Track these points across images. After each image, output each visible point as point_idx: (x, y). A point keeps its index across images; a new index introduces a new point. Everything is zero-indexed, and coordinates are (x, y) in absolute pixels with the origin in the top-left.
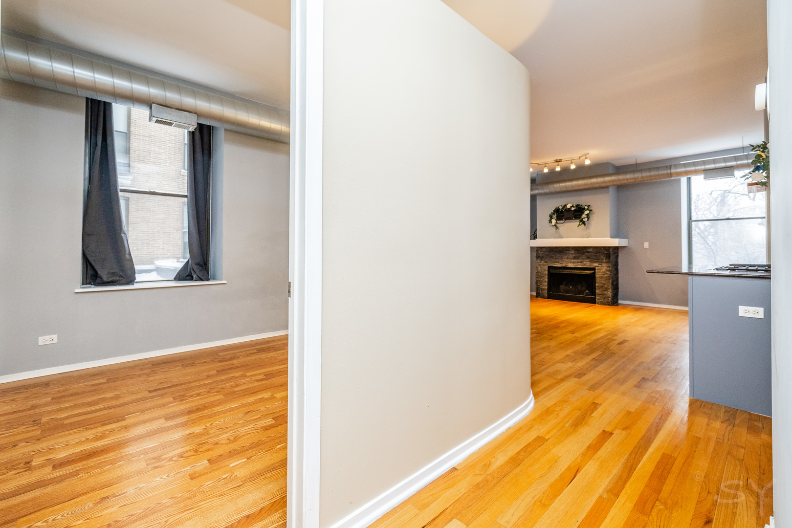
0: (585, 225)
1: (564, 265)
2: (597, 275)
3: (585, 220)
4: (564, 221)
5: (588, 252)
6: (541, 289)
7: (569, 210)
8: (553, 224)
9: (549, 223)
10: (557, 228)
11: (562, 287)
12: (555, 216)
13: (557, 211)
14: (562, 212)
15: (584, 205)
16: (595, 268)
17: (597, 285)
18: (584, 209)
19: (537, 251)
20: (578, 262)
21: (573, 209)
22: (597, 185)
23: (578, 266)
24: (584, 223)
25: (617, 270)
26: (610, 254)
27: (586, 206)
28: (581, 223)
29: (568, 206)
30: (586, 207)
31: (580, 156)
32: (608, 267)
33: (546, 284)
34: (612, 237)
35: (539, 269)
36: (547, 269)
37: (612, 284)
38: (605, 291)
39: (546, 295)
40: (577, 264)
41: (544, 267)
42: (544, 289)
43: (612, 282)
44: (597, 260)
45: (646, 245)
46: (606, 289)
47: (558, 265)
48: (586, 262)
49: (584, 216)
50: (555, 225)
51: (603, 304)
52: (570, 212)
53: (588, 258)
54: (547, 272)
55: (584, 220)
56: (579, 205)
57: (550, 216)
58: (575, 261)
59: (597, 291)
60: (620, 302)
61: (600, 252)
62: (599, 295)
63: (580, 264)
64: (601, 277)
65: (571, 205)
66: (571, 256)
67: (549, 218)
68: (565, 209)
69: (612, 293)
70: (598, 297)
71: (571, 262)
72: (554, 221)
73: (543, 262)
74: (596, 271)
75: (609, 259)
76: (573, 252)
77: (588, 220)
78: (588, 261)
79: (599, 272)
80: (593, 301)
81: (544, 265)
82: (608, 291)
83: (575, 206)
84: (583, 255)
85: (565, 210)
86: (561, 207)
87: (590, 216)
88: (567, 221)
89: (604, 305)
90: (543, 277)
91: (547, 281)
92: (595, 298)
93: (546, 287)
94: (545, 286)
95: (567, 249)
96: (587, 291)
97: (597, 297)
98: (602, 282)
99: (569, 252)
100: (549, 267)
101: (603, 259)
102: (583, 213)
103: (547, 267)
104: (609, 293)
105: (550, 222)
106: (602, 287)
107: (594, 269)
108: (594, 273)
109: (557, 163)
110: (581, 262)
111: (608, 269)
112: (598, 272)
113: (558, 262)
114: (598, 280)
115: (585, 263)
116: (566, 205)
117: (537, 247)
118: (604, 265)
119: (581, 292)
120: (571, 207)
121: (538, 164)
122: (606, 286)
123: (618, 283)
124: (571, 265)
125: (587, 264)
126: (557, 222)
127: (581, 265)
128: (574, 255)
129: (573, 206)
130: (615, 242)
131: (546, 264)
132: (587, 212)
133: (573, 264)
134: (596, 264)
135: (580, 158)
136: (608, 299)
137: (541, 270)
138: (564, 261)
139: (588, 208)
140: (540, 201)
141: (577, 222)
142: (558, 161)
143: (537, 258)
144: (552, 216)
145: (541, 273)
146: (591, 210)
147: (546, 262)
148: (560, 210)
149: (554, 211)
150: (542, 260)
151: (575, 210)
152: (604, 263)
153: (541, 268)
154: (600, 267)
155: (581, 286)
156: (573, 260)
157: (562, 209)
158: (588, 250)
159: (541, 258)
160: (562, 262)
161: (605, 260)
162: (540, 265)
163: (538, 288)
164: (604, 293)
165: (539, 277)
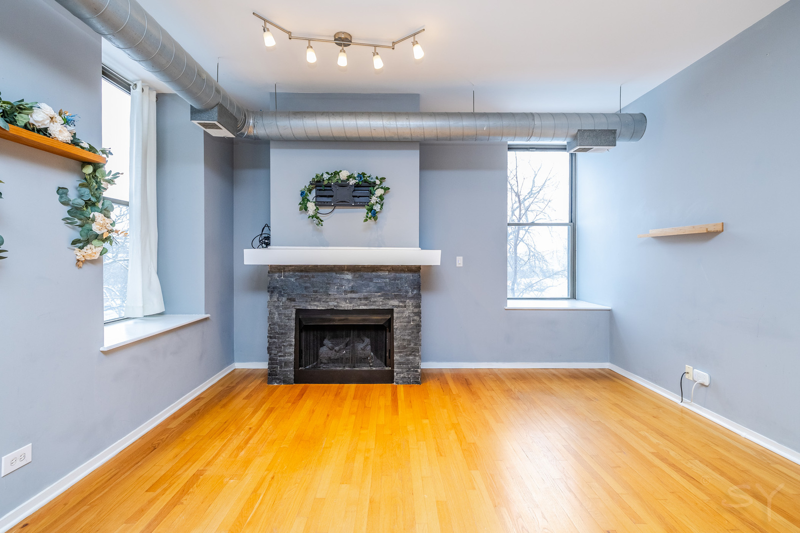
0: (376, 219)
1: (332, 304)
2: (396, 325)
3: (377, 208)
4: (331, 209)
5: (379, 277)
6: (281, 362)
7: (344, 184)
8: (311, 212)
9: (301, 209)
10: (320, 221)
11: (324, 351)
12: (312, 196)
13: (318, 184)
14: (329, 186)
15: (373, 175)
16: (392, 309)
17: (395, 344)
18: (374, 184)
19: (270, 275)
20: (360, 299)
21: (352, 182)
23: (361, 308)
24: (374, 215)
26: (418, 280)
27: (377, 178)
28: (368, 216)
29: (344, 175)
30: (378, 182)
31: (396, 39)
32: (416, 307)
33: (292, 350)
34: (422, 247)
35: (276, 316)
36: (294, 316)
38: (410, 355)
39: (291, 376)
40: (359, 302)
41: (287, 312)
42: (286, 364)
44: (398, 294)
45: (460, 261)
46: (413, 351)
47: (321, 307)
48: (375, 297)
49: (374, 199)
50: (315, 217)
51: (407, 382)
52: (348, 188)
53: (380, 289)
54: (293, 323)
55: (375, 208)
56: (364, 174)
57: (302, 193)
58: (353, 295)
59: (396, 357)
61: (402, 277)
62: (400, 363)
63: (363, 301)
64: (404, 328)
65: (350, 174)
66: (347, 286)
67: (301, 200)
68: (335, 180)
70: (398, 368)
71: (345, 300)
72: (311, 206)
73: (284, 299)
74: (395, 315)
75: (418, 289)
76: (349, 277)
77: (382, 209)
78: (379, 296)
79: (400, 317)
80: (388, 378)
81: (286, 308)
82: (415, 356)
83: (356, 176)
84: (371, 284)
85: (336, 183)
86: (326, 177)
87: (385, 199)
88: (339, 209)
89: (411, 383)
90: (286, 334)
91: (293, 343)
92: (392, 372)
93: (292, 358)
94: (289, 354)
96: (378, 358)
97: (395, 370)
98: (406, 337)
99: (342, 277)
100: (298, 311)
101: (407, 292)
102: (372, 192)
103: (294, 311)
105: (304, 207)
106: (405, 347)
107: (391, 311)
108: (390, 322)
109: (340, 45)
110: (366, 298)
111: (416, 310)
112: (397, 318)
113: (319, 301)
114: (397, 334)
115: (372, 300)
116: (337, 173)
117: (271, 266)
118: (409, 303)
119: (364, 360)
120: (349, 177)
121: (289, 33)
122: (412, 345)
124: (345, 306)
125: (379, 303)
126: (317, 209)
127: (366, 305)
128: (352, 284)
129: (352, 176)
131: (293, 304)
132: (379, 192)
133: (350, 303)
134: (395, 302)
135: (394, 43)
136: (417, 371)
137: (280, 318)
138: (332, 297)
139: (381, 183)
140: (277, 157)
141: (362, 212)
142: (343, 41)
143: (272, 292)
144: (307, 195)
145: (279, 326)
146: (386, 189)
147: (292, 300)
148: (326, 183)
149: (311, 184)
150: (283, 296)
151: (357, 186)
152: (410, 298)
153: (279, 314)
154: (402, 307)
155: (364, 347)
156: (349, 295)
157: (329, 179)
158: (381, 273)
159: (281, 292)
160: (328, 300)
161: (410, 294)
162: (278, 307)
163: (272, 361)
164: (408, 360)
165: (274, 335)
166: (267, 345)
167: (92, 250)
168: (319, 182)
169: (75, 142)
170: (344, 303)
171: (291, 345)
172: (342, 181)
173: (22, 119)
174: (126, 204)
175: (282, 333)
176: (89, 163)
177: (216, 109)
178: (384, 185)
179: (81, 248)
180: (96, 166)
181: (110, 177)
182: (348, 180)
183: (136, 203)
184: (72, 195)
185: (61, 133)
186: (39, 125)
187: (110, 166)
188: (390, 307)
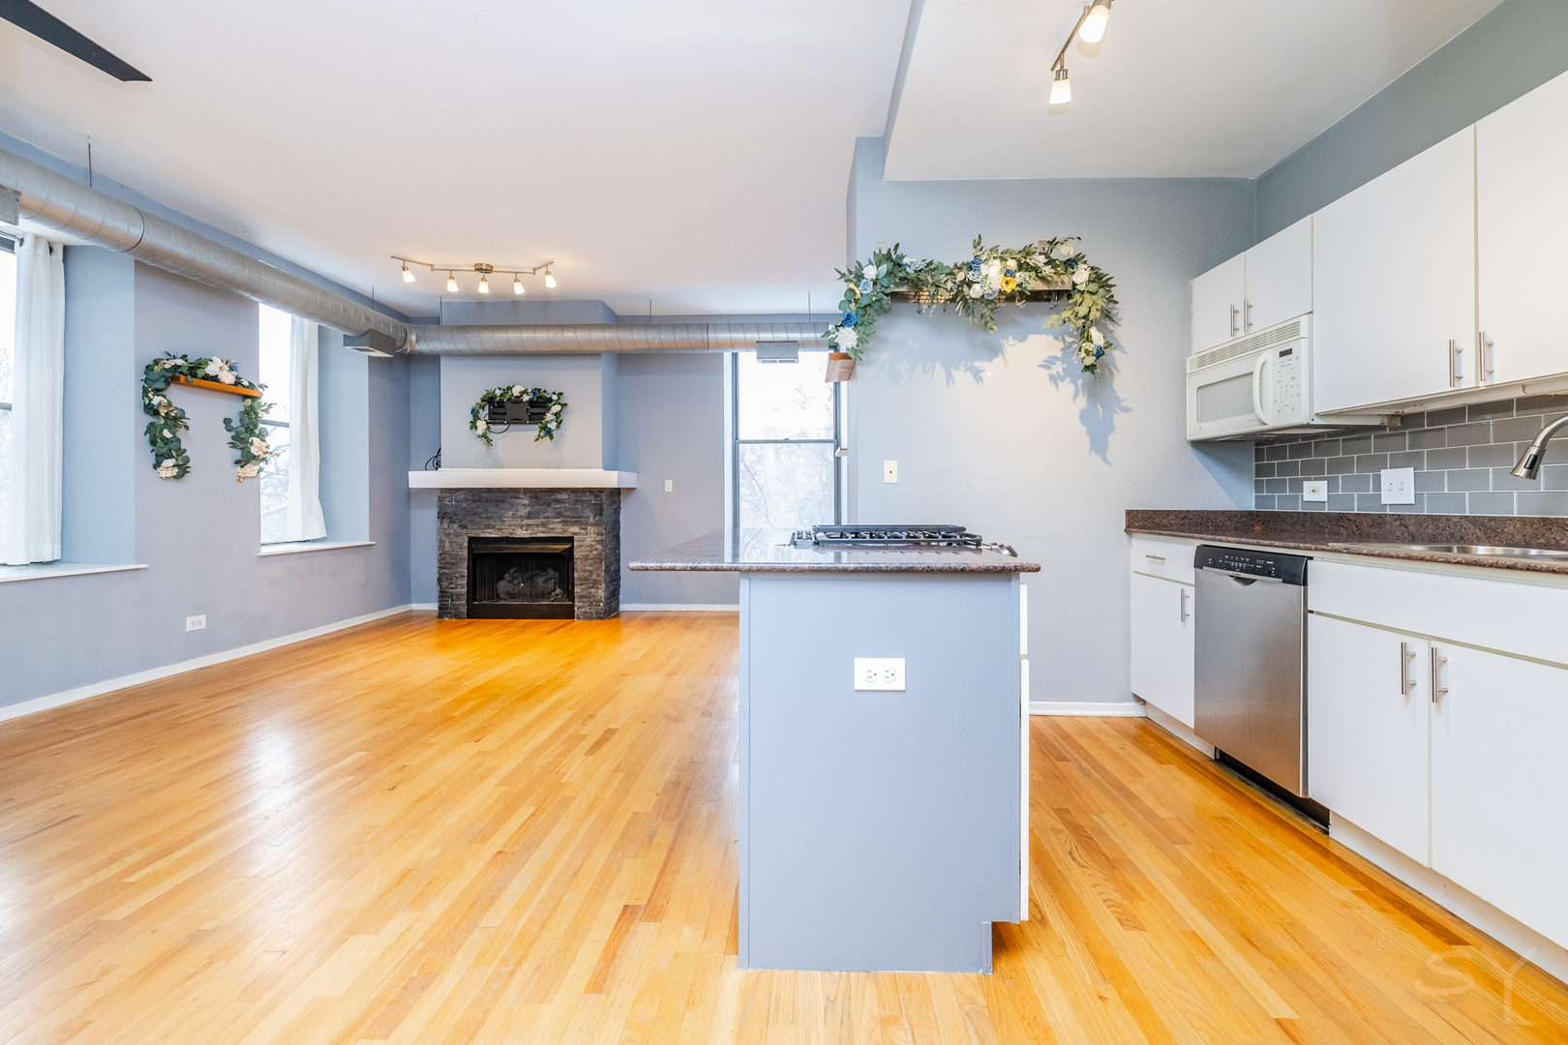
0: (552, 438)
1: (506, 533)
2: (577, 554)
3: (553, 426)
4: (505, 427)
5: (557, 501)
6: (452, 595)
7: (517, 400)
8: (480, 431)
9: (471, 428)
10: (489, 441)
11: (503, 585)
12: (484, 413)
13: (489, 400)
14: (501, 404)
15: (550, 390)
16: (573, 538)
17: (575, 575)
18: (550, 400)
19: (441, 499)
20: (537, 526)
21: (526, 398)
22: (576, 348)
23: (538, 535)
24: (549, 433)
25: (617, 538)
26: (601, 505)
27: (554, 393)
28: (542, 434)
29: (516, 391)
30: (555, 397)
31: (536, 267)
32: (598, 534)
33: (464, 581)
34: (606, 468)
35: (447, 544)
36: (466, 544)
37: (607, 571)
38: (593, 587)
39: (464, 610)
40: (536, 530)
41: (459, 540)
42: (458, 596)
43: (607, 567)
44: (578, 520)
45: (669, 486)
46: (596, 583)
47: (494, 534)
48: (554, 523)
49: (549, 416)
50: (484, 436)
51: (588, 617)
52: (521, 405)
53: (559, 515)
54: (465, 553)
55: (549, 426)
56: (539, 390)
57: (473, 411)
58: (530, 522)
59: (577, 590)
60: (623, 607)
61: (583, 501)
62: (581, 597)
63: (540, 529)
64: (586, 558)
65: (523, 389)
66: (523, 512)
67: (471, 418)
68: (508, 396)
69: (606, 591)
70: (580, 602)
71: (521, 526)
72: (481, 425)
73: (455, 526)
74: (576, 543)
75: (601, 515)
76: (526, 502)
77: (558, 427)
78: (558, 523)
79: (580, 546)
80: (568, 613)
81: (457, 535)
82: (598, 588)
83: (529, 391)
84: (549, 509)
85: (509, 400)
86: (498, 393)
87: (563, 416)
88: (512, 427)
89: (591, 619)
90: (457, 564)
91: (466, 574)
92: (573, 606)
93: (464, 591)
94: (461, 587)
95: (514, 492)
96: (558, 591)
97: (576, 604)
98: (587, 568)
99: (518, 501)
100: (471, 540)
101: (589, 517)
102: (549, 409)
103: (466, 539)
104: (601, 593)
105: (473, 426)
106: (586, 579)
107: (570, 540)
108: (571, 549)
109: (480, 275)
110: (544, 525)
111: (598, 538)
112: (578, 546)
113: (493, 528)
114: (578, 565)
115: (551, 526)
116: (510, 388)
117: (442, 490)
118: (591, 530)
119: (543, 595)
120: (522, 393)
121: (432, 266)
122: (594, 577)
123: (619, 567)
124: (521, 533)
125: (557, 529)
126: (488, 428)
127: (543, 532)
128: (528, 509)
129: (525, 392)
130: (611, 479)
131: (465, 531)
132: (556, 408)
133: (527, 530)
134: (575, 529)
135: (535, 269)
136: (599, 606)
137: (452, 547)
138: (507, 523)
139: (559, 398)
140: (448, 371)
141: (534, 430)
142: (484, 270)
143: (443, 518)
144: (478, 412)
145: (450, 555)
146: (564, 405)
147: (464, 527)
148: (498, 399)
149: (483, 401)
150: (454, 522)
151: (531, 403)
152: (591, 525)
153: (450, 542)
154: (583, 534)
155: (545, 581)
156: (525, 522)
157: (501, 395)
158: (558, 496)
159: (451, 518)
160: (503, 527)
161: (592, 519)
162: (449, 534)
163: (443, 595)
164: (590, 593)
165: (445, 563)
166: (436, 576)
167: (251, 469)
168: (492, 398)
169: (238, 383)
170: (520, 530)
171: (463, 576)
172: (516, 397)
173: (200, 373)
174: (287, 425)
175: (454, 564)
176: (248, 397)
177: (368, 335)
178: (562, 401)
179: (242, 467)
180: (254, 398)
181: (266, 407)
182: (521, 396)
183: (296, 424)
184: (235, 423)
185: (228, 378)
186: (212, 374)
187: (266, 398)
188: (570, 535)
